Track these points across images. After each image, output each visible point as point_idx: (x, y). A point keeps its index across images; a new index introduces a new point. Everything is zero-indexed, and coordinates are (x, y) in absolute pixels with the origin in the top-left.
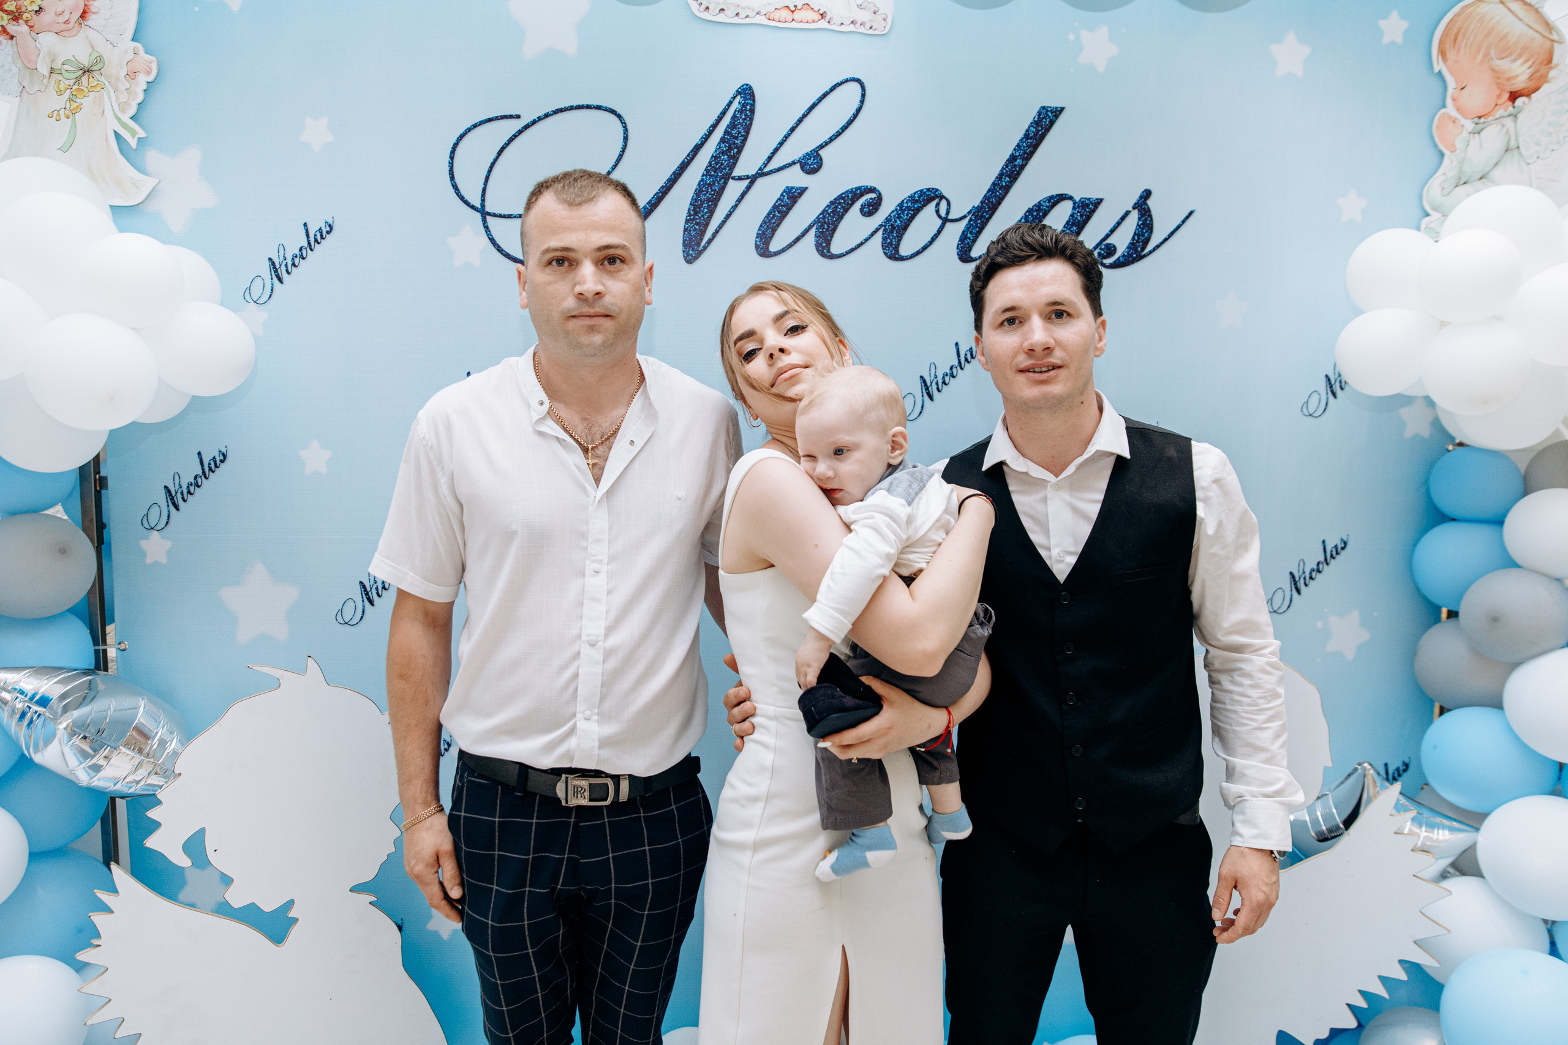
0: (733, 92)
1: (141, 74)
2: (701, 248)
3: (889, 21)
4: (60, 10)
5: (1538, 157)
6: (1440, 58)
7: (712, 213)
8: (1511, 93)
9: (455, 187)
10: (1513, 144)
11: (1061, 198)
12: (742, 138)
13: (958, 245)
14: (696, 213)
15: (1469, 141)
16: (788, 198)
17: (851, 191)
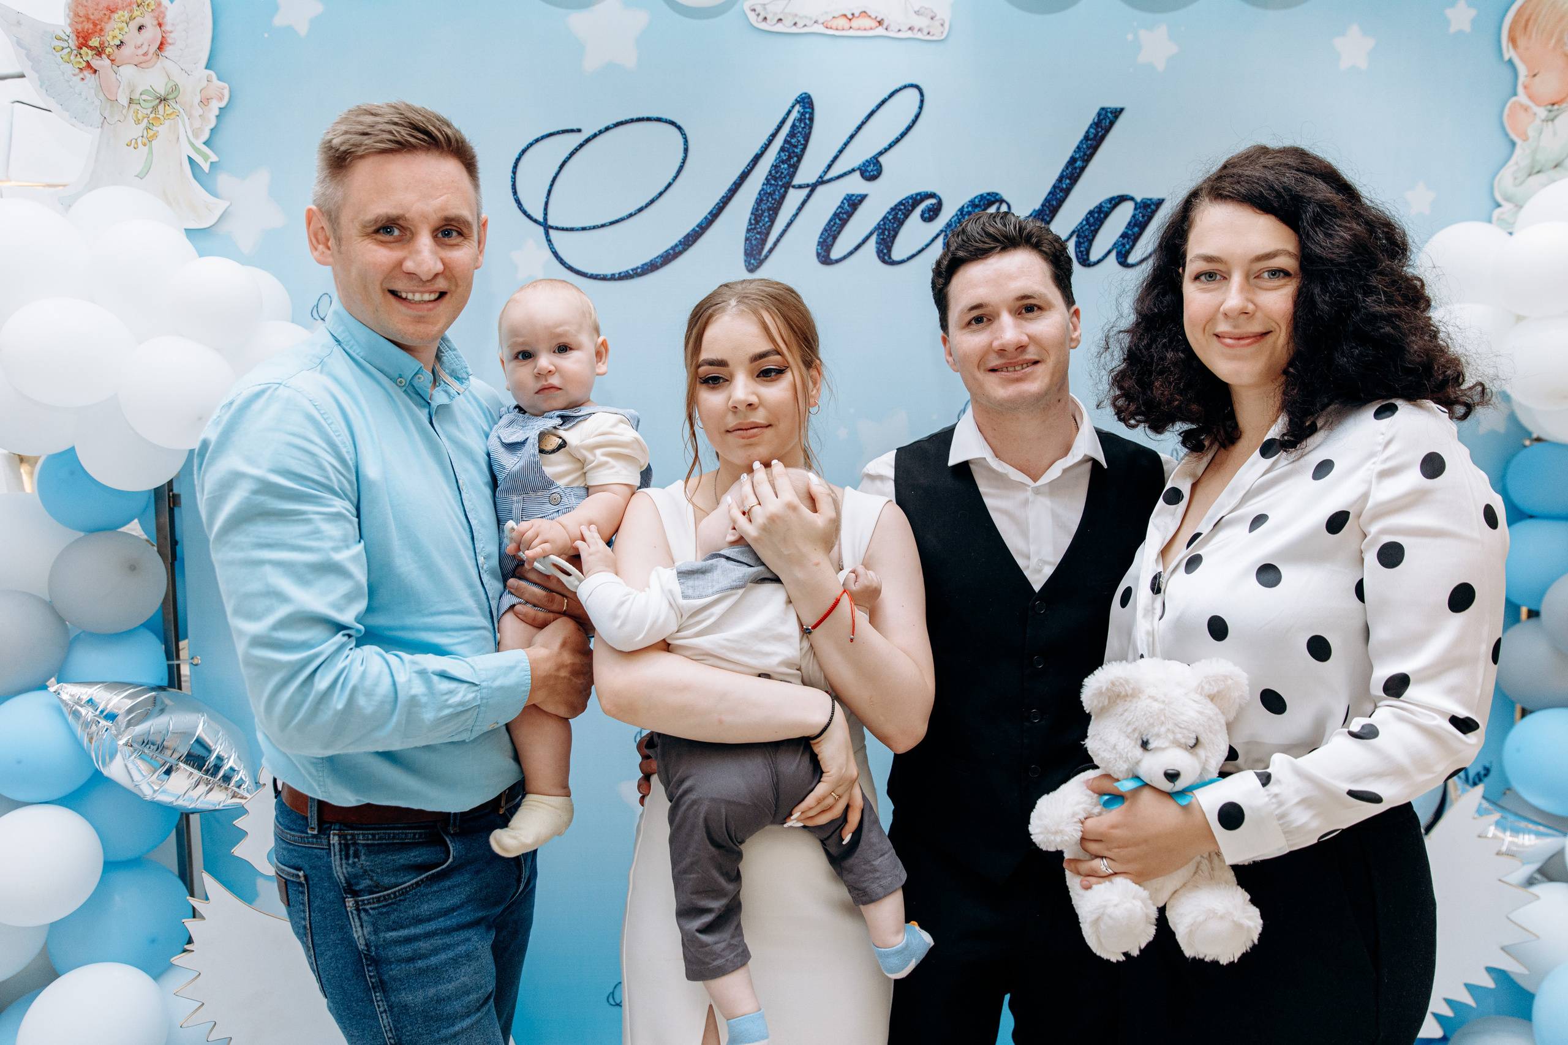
0: (792, 101)
1: (213, 100)
2: (762, 256)
3: (947, 26)
4: (139, 43)
6: (1510, 45)
7: (772, 221)
9: (518, 201)
11: (1122, 199)
12: (802, 147)
14: (757, 222)
15: (1542, 129)
16: (848, 206)
17: (911, 197)
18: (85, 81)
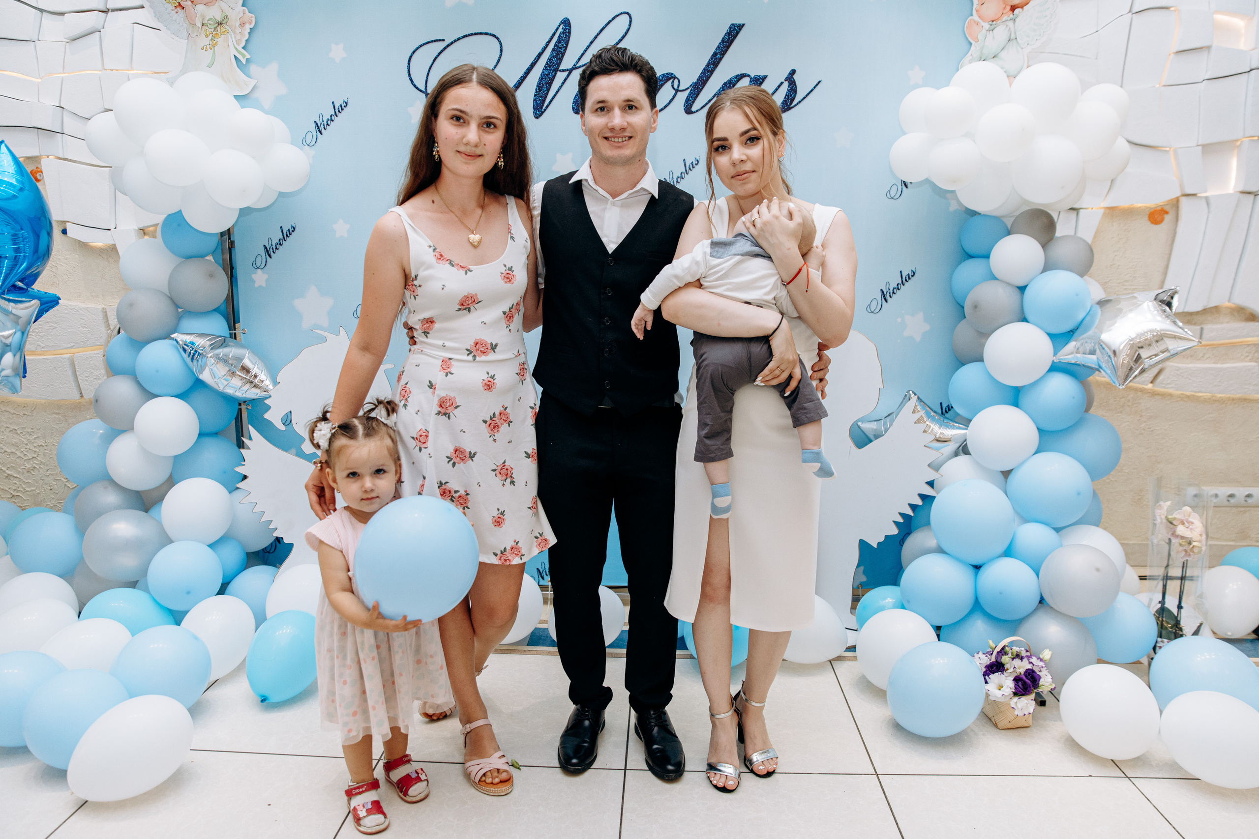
0: (559, 22)
1: (247, 24)
2: (543, 110)
5: (1028, 44)
7: (548, 90)
8: (1011, 6)
9: (411, 80)
10: (1013, 36)
11: (743, 76)
12: (564, 48)
13: (684, 104)
14: (540, 91)
15: (986, 35)
18: (178, 14)
